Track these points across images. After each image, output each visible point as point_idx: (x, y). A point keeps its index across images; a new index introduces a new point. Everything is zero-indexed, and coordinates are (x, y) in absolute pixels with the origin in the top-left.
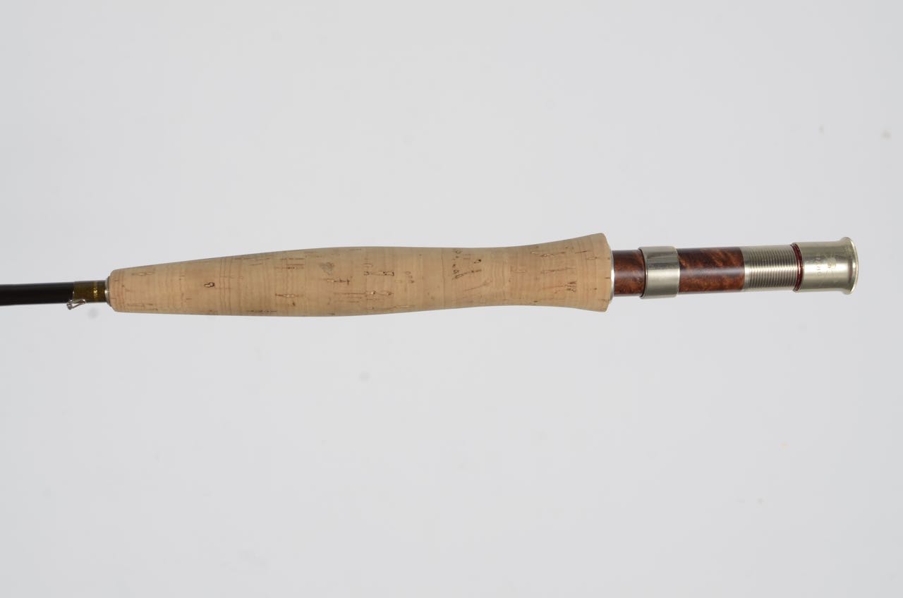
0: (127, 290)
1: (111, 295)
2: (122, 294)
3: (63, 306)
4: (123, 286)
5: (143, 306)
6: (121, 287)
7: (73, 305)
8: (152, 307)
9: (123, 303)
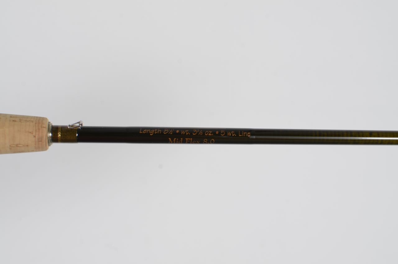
0: (31, 133)
1: (45, 130)
2: (36, 131)
3: (85, 124)
4: (35, 137)
5: (20, 121)
6: (37, 136)
7: (78, 125)
8: (14, 119)
9: (36, 123)
